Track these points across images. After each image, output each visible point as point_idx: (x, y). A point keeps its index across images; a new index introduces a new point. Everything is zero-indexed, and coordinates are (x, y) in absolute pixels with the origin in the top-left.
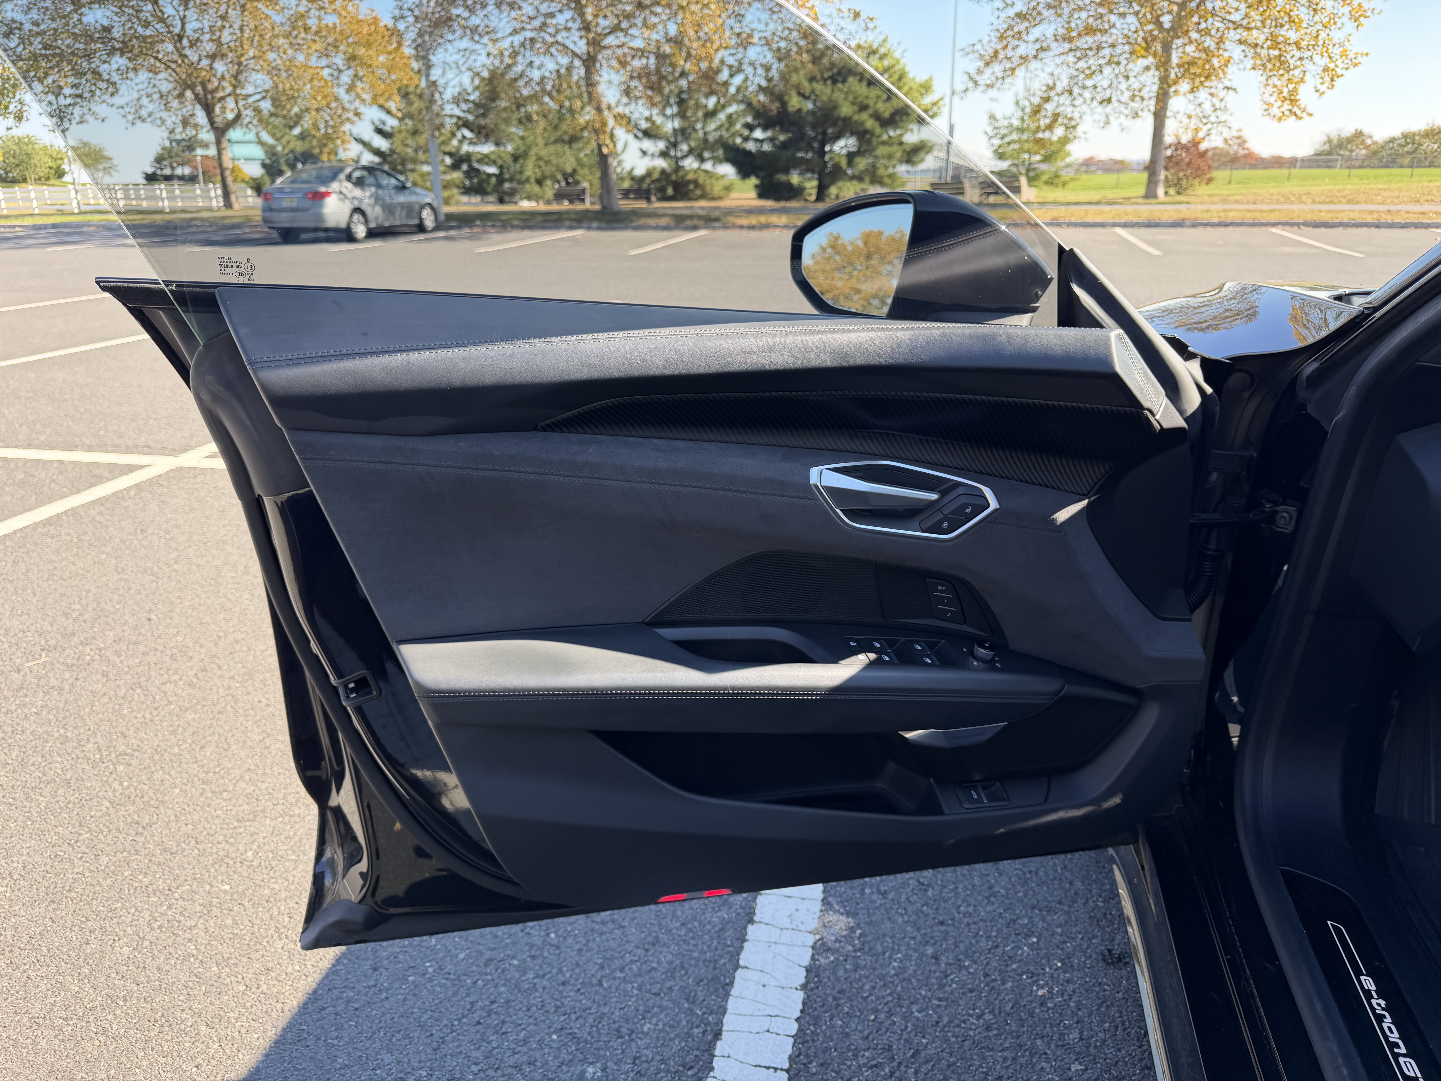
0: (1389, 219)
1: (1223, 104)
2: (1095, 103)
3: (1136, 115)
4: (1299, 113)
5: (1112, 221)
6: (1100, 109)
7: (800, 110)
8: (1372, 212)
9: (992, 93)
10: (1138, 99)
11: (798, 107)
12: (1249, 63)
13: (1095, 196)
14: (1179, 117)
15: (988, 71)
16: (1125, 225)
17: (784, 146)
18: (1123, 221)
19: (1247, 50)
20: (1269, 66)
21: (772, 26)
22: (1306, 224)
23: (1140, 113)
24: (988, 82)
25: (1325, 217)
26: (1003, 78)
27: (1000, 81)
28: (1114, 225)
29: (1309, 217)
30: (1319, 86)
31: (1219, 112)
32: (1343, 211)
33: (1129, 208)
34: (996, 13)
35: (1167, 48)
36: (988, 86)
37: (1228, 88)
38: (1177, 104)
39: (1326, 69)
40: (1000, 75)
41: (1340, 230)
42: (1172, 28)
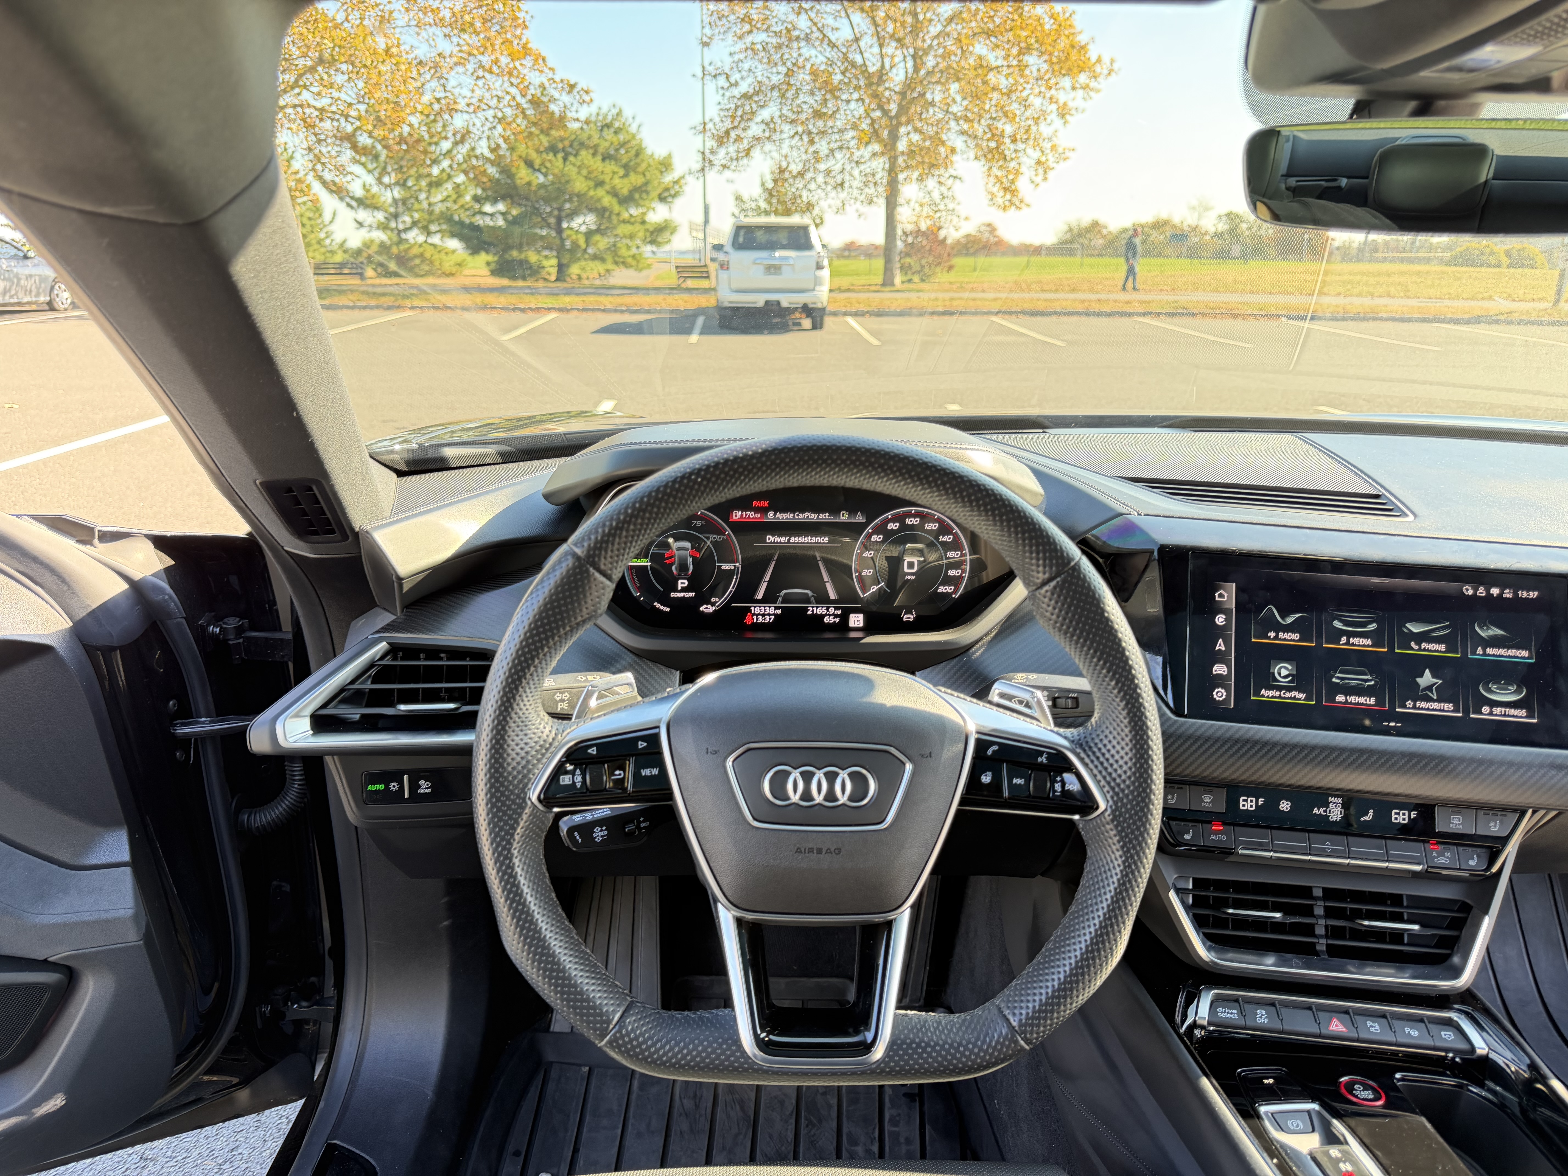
0: (1096, 307)
2: (829, 188)
3: (871, 202)
4: (1017, 203)
5: (844, 310)
8: (1083, 301)
10: (871, 185)
11: (527, 179)
12: (972, 155)
14: (912, 204)
15: (722, 152)
16: (856, 314)
17: (515, 222)
18: (855, 309)
19: (969, 142)
20: (989, 156)
22: (1024, 313)
23: (875, 199)
24: (723, 162)
25: (1041, 306)
26: (737, 159)
27: (735, 163)
28: (845, 314)
29: (1027, 306)
30: (1034, 178)
31: (946, 201)
32: (1058, 300)
33: (863, 296)
35: (894, 137)
37: (955, 177)
38: (909, 191)
39: (1039, 162)
41: (1054, 318)
42: (897, 116)
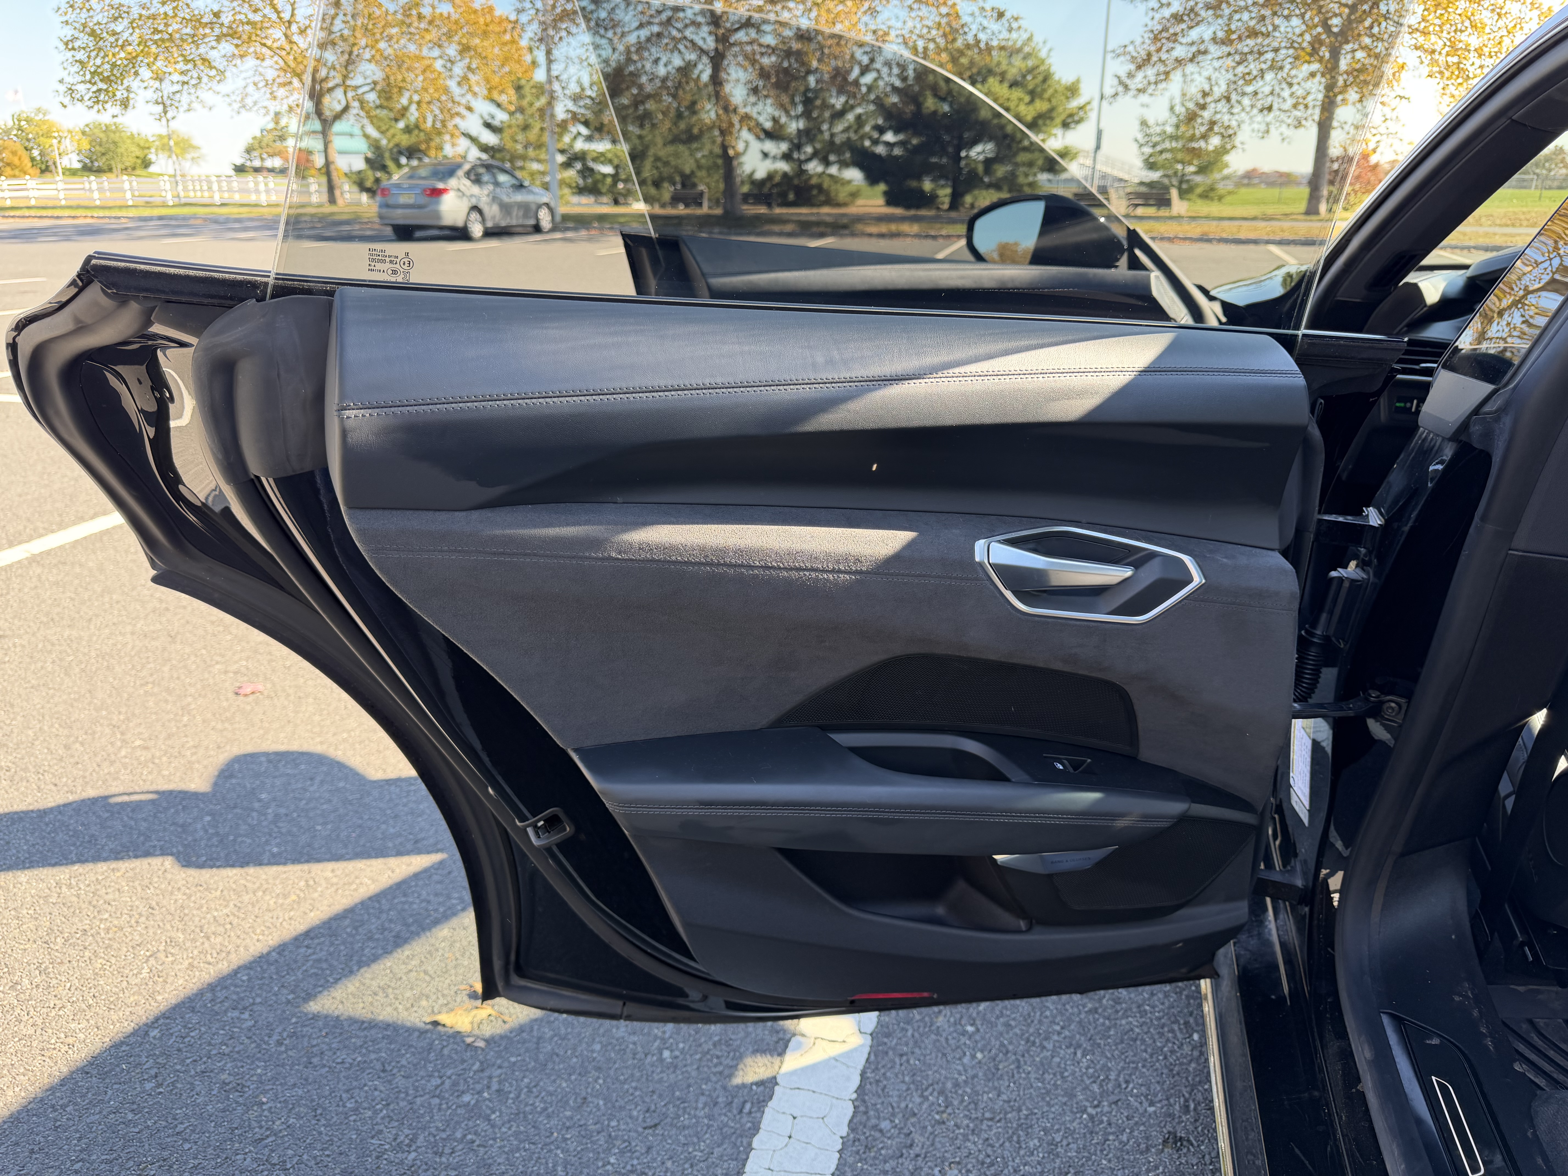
1: (1394, 115)
2: (1255, 111)
3: (1299, 125)
5: (1266, 238)
6: (1259, 118)
7: (935, 113)
9: (1144, 98)
10: (1301, 107)
11: (933, 108)
12: (1425, 70)
13: (1252, 211)
14: (1347, 127)
15: (1140, 75)
16: (1280, 243)
17: (917, 150)
18: (1278, 238)
19: (1423, 56)
20: (1447, 74)
21: (910, 24)
23: (1303, 122)
24: (1140, 86)
26: (1156, 83)
27: (1153, 87)
28: (1268, 242)
31: (1388, 123)
33: (1286, 225)
34: (1151, 14)
35: (1335, 54)
36: (1139, 90)
37: (1401, 97)
38: (1344, 114)
40: (1152, 79)
42: (1342, 33)
